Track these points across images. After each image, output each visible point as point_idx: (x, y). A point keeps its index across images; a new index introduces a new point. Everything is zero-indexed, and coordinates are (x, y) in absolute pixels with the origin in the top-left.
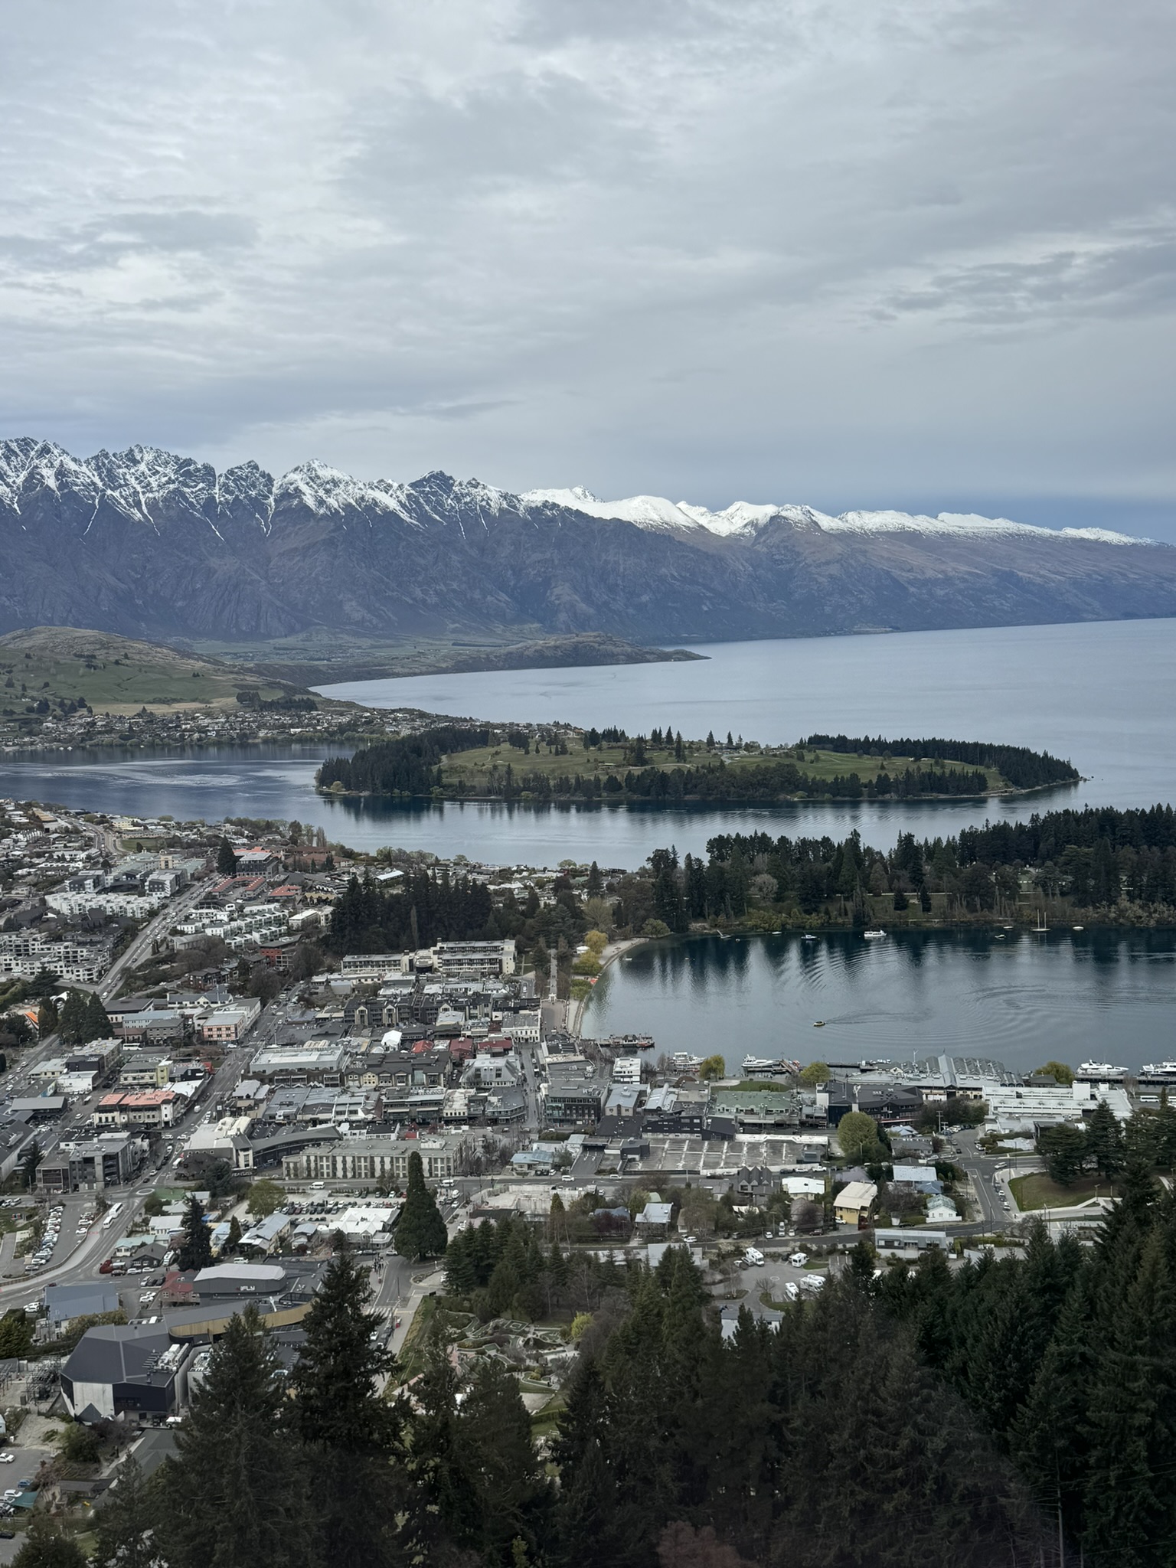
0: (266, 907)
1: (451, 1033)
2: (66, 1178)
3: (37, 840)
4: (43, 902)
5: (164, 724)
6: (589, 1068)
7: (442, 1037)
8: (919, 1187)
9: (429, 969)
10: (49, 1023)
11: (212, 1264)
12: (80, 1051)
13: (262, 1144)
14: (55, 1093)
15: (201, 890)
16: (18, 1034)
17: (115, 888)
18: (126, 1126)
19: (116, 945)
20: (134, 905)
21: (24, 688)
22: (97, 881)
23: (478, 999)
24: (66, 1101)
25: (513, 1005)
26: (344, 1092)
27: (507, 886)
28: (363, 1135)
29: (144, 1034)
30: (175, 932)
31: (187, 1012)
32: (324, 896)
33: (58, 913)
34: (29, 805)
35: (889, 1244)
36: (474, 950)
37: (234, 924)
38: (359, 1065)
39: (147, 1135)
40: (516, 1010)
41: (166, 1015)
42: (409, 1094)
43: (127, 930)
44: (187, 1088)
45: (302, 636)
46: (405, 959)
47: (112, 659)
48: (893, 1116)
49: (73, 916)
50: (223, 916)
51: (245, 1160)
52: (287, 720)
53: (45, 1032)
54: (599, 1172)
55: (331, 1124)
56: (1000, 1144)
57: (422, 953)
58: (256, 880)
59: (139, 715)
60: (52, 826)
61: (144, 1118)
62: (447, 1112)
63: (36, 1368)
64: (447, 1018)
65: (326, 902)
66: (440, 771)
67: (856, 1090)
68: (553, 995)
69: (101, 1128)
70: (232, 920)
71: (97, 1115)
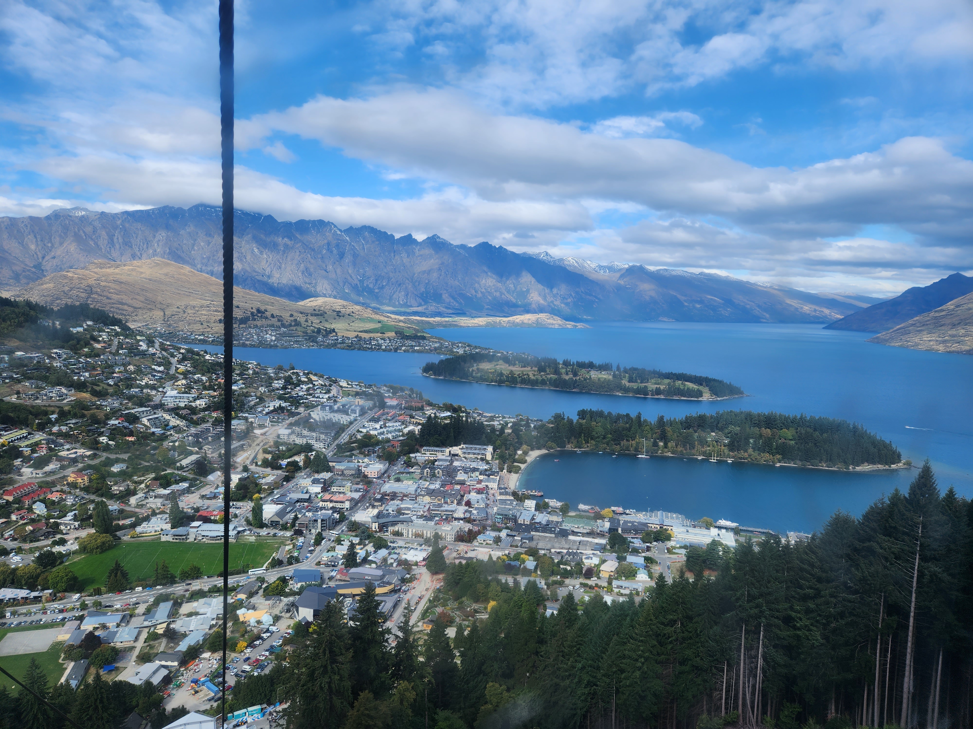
0: (395, 424)
1: (462, 483)
2: (307, 527)
3: (309, 388)
4: (309, 414)
5: (365, 340)
6: (515, 503)
7: (457, 484)
8: (636, 565)
9: (457, 455)
10: (308, 463)
11: (356, 567)
12: (317, 476)
13: (382, 521)
14: (306, 493)
15: (370, 414)
16: (295, 467)
17: (339, 411)
18: (332, 508)
19: (335, 435)
20: (344, 419)
21: (312, 323)
22: (331, 407)
23: (474, 470)
24: (310, 496)
25: (488, 473)
26: (416, 503)
27: (492, 423)
28: (421, 521)
29: (343, 472)
30: (358, 431)
31: (360, 464)
32: (418, 421)
33: (315, 420)
34: (308, 374)
35: (618, 587)
36: (475, 449)
37: (382, 430)
38: (423, 493)
39: (339, 512)
40: (489, 476)
41: (351, 465)
42: (442, 506)
43: (341, 429)
44: (357, 495)
45: (424, 307)
46: (447, 450)
47: (348, 313)
48: (635, 534)
49: (320, 421)
50: (378, 426)
51: (375, 526)
52: (414, 344)
53: (306, 467)
54: (511, 546)
55: (410, 515)
56: (674, 551)
57: (455, 448)
58: (392, 412)
59: (356, 337)
60: (316, 383)
61: (338, 505)
62: (456, 515)
63: (285, 600)
64: (461, 476)
65: (419, 424)
66: (473, 371)
67: (621, 522)
68: (505, 471)
69: (322, 509)
70: (381, 428)
71: (321, 503)
